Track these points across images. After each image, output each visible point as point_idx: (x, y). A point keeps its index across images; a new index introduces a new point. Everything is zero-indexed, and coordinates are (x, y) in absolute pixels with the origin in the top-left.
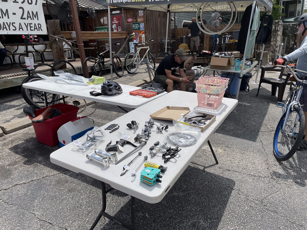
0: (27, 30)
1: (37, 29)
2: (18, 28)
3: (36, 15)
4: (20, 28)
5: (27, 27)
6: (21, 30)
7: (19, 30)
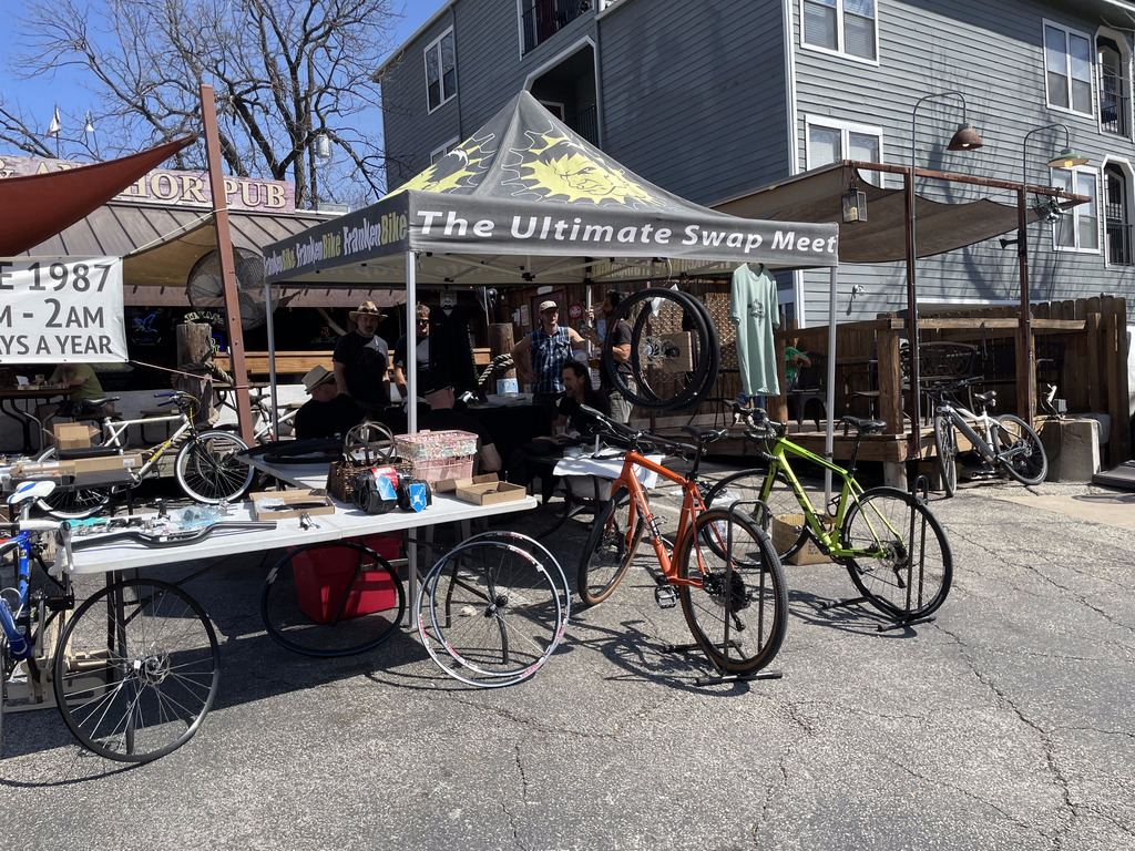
0: (63, 352)
2: (32, 349)
3: (97, 316)
4: (39, 348)
5: (63, 346)
6: (43, 352)
7: (38, 352)
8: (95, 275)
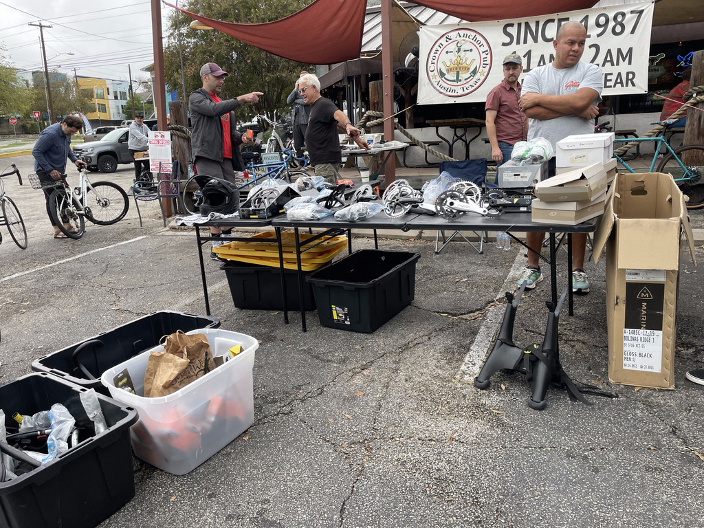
1: (621, 82)
3: (627, 55)
8: (631, 19)
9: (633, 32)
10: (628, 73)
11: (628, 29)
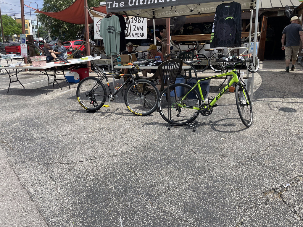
0: (136, 37)
1: (141, 36)
3: (142, 28)
7: (132, 37)
9: (142, 22)
10: (142, 33)
11: (142, 21)
